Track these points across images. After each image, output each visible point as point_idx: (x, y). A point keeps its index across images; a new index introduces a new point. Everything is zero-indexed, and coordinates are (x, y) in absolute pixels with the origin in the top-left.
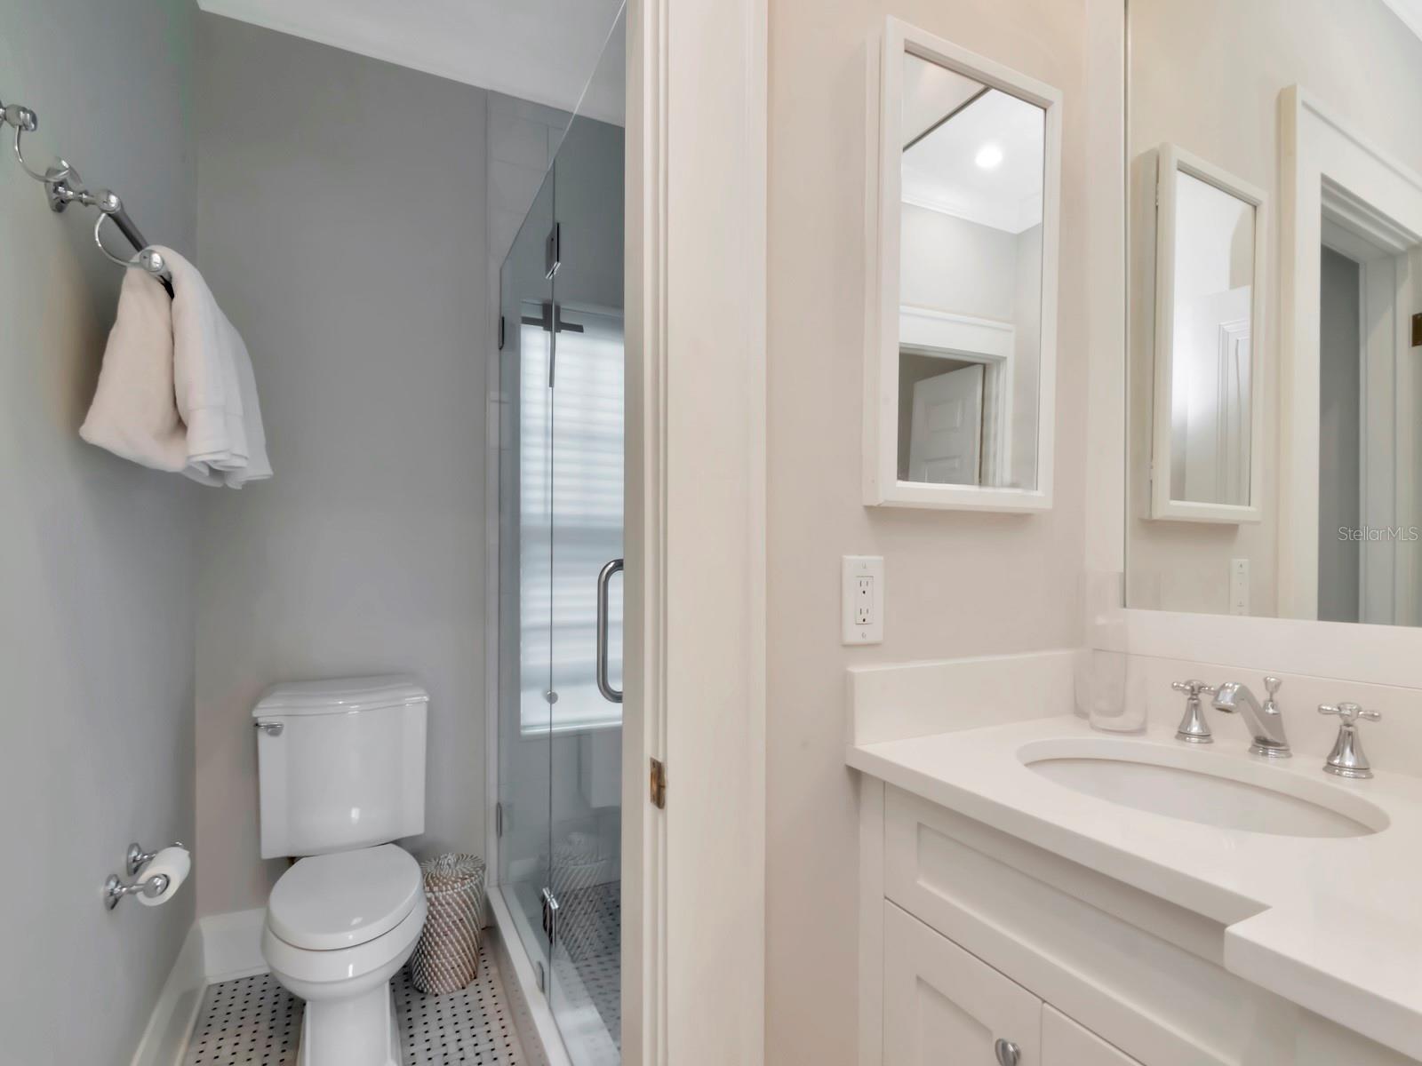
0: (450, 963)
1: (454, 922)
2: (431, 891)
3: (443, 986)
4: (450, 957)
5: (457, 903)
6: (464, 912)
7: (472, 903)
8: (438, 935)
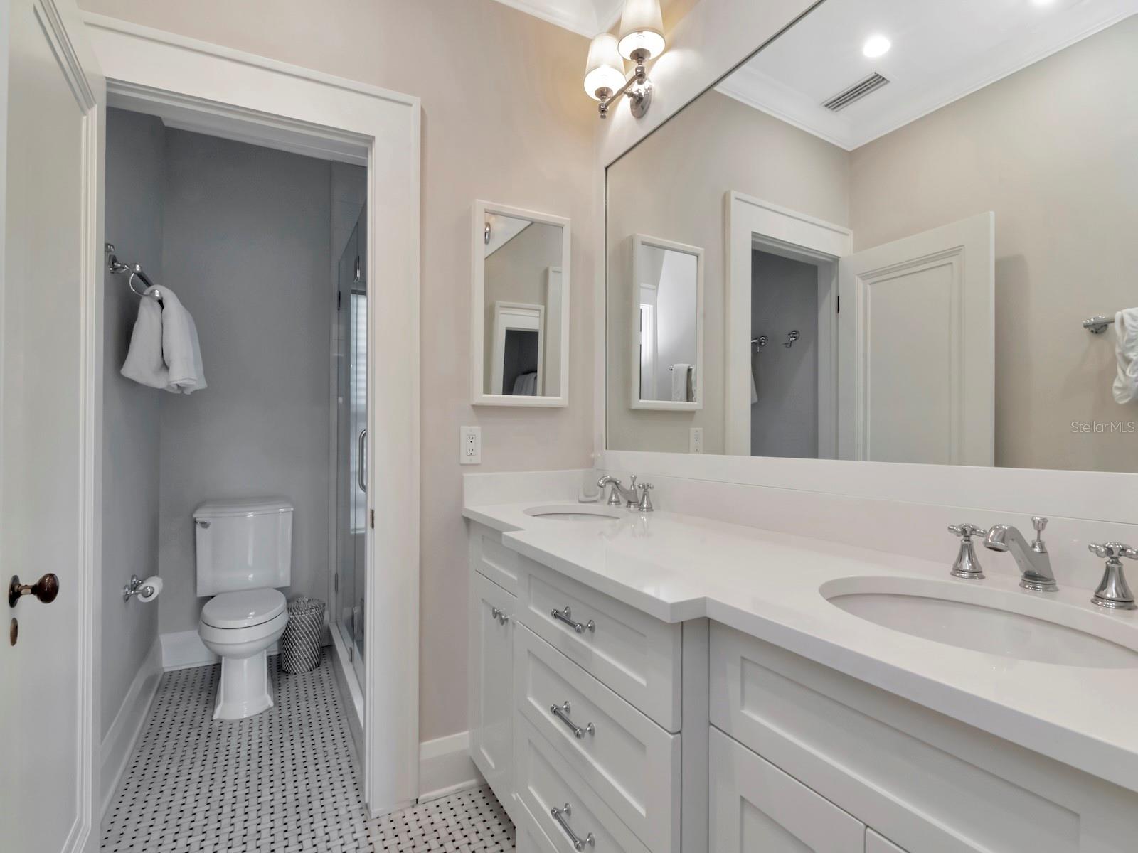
0: (303, 656)
1: (306, 632)
2: (293, 614)
3: (299, 668)
4: (303, 652)
5: (308, 622)
6: (311, 627)
7: (317, 623)
8: (297, 639)
